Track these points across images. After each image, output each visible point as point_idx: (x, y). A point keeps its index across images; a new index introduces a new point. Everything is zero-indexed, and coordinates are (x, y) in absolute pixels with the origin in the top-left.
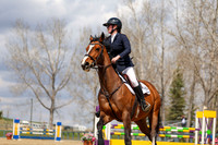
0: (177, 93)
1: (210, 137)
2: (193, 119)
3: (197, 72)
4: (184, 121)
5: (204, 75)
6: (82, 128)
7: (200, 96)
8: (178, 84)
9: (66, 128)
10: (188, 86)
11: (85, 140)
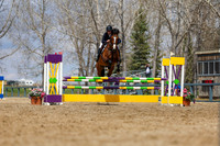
0: (139, 39)
1: (178, 87)
2: (158, 67)
3: (162, 12)
4: (148, 70)
5: (171, 15)
6: (29, 82)
7: (167, 40)
8: (141, 28)
9: (10, 83)
10: (152, 29)
11: (32, 96)
